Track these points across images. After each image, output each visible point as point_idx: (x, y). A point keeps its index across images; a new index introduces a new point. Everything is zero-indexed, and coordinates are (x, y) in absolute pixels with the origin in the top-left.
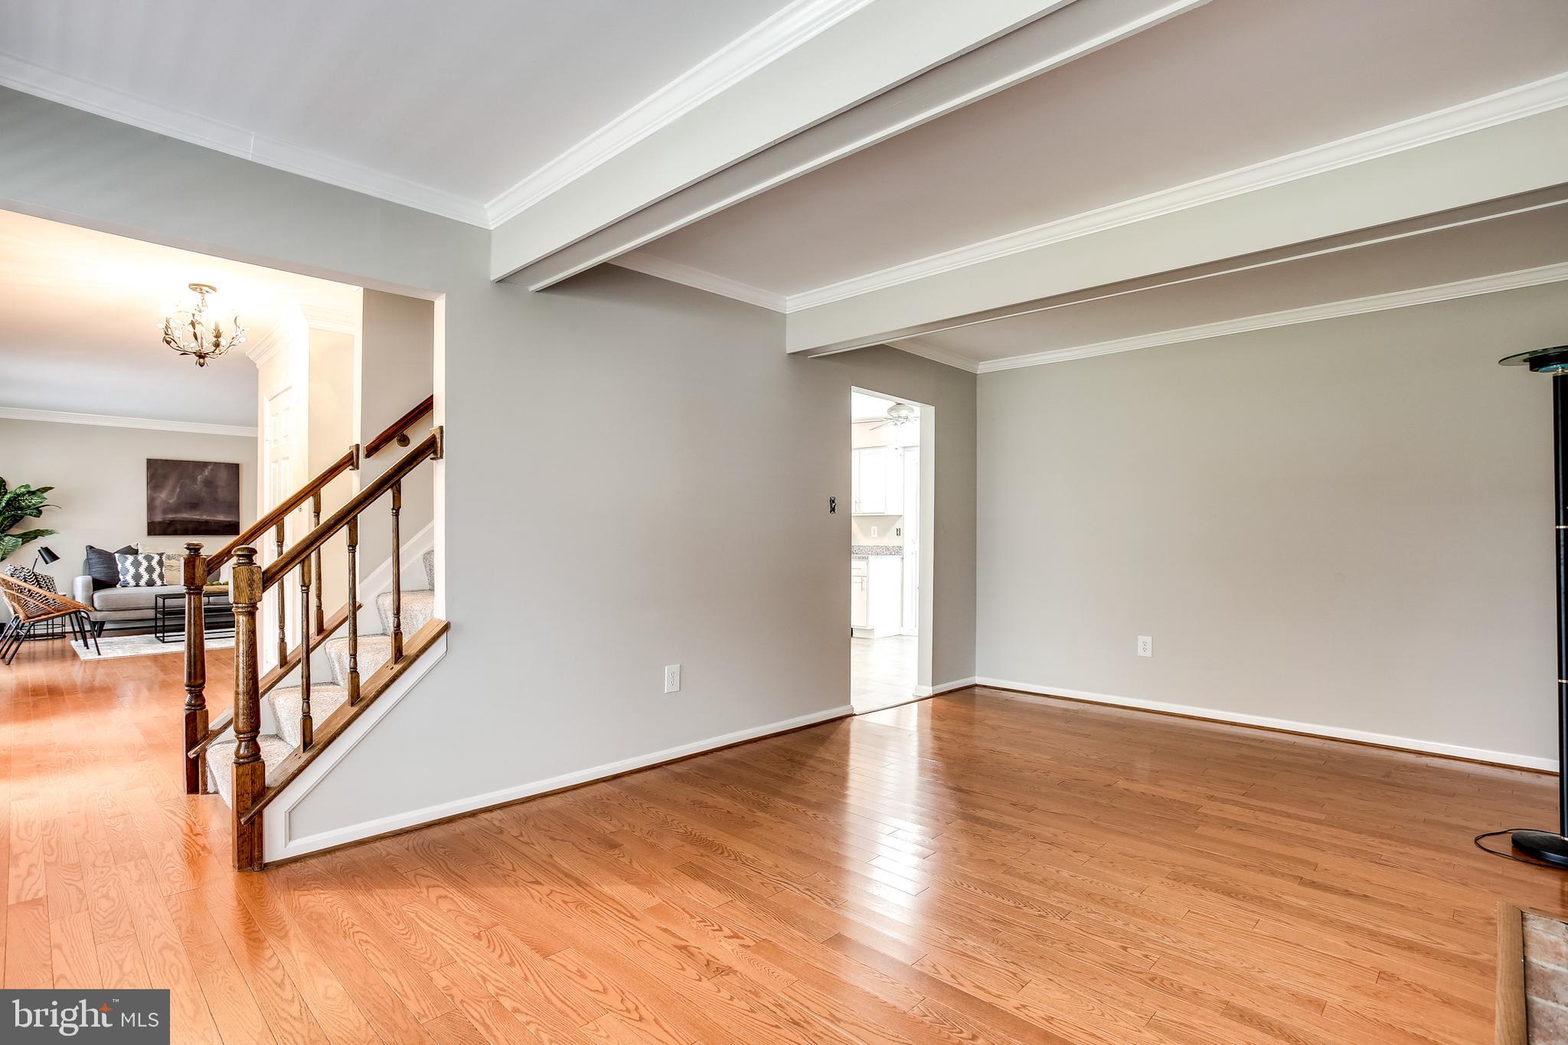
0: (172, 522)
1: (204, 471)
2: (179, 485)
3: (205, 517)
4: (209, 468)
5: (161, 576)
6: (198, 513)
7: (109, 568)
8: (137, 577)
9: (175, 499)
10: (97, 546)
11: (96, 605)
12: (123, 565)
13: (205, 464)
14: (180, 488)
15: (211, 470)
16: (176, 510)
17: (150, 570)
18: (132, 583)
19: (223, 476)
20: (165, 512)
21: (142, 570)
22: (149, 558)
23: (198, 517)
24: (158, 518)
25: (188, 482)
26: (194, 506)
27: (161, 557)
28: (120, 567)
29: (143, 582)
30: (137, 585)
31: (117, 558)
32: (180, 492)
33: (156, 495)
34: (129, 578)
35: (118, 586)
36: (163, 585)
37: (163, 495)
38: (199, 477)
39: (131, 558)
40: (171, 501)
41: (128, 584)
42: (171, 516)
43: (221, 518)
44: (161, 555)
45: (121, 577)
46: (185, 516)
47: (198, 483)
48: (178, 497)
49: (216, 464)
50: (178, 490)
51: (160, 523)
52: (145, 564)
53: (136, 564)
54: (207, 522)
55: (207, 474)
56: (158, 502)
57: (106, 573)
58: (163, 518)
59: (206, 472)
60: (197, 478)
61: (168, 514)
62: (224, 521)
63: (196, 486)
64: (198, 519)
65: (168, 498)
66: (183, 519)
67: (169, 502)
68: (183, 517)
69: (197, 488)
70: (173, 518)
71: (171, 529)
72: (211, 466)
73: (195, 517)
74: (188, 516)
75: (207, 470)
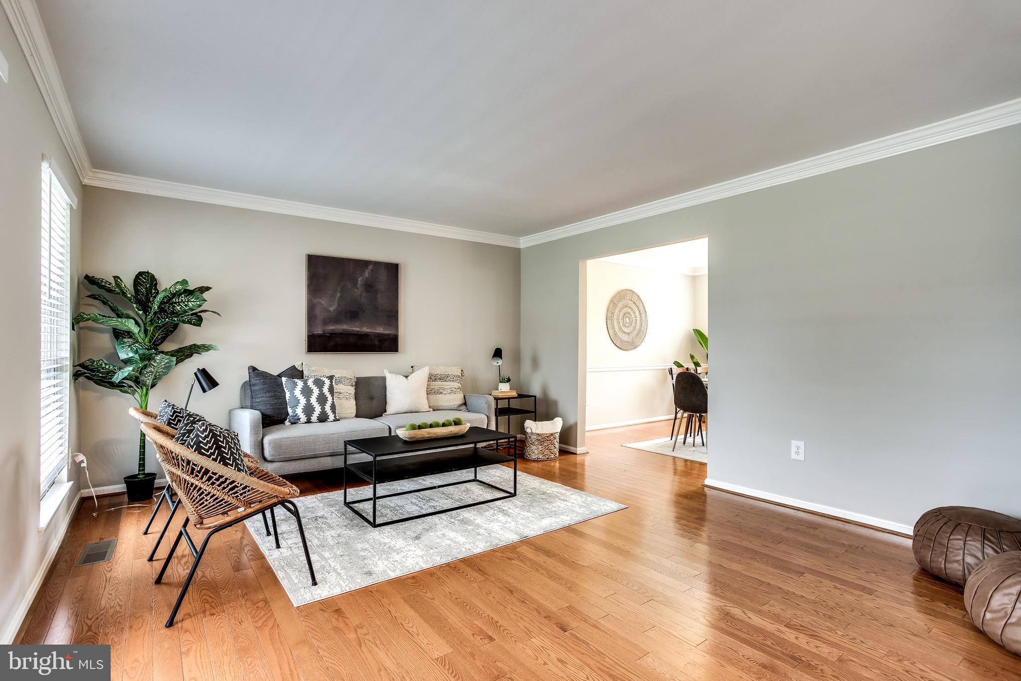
0: (333, 335)
1: (364, 271)
2: (339, 289)
3: (365, 330)
4: (370, 268)
5: (333, 407)
6: (357, 324)
7: (276, 397)
8: (309, 410)
9: (336, 306)
10: (261, 368)
11: (267, 454)
12: (292, 393)
13: (362, 264)
14: (341, 292)
15: (372, 270)
16: (336, 320)
17: (322, 400)
18: (303, 418)
19: (383, 276)
20: (326, 322)
21: (313, 400)
22: (319, 383)
23: (358, 329)
24: (319, 331)
25: (349, 285)
26: (353, 315)
27: (331, 382)
28: (288, 395)
29: (314, 418)
30: (309, 421)
31: (284, 383)
32: (340, 297)
33: (315, 301)
34: (299, 411)
35: (287, 423)
36: (336, 420)
37: (323, 302)
38: (360, 279)
39: (300, 384)
40: (332, 309)
41: (299, 419)
42: (331, 328)
43: (379, 330)
44: (331, 378)
45: (290, 410)
46: (344, 327)
47: (359, 286)
48: (339, 305)
49: (377, 264)
50: (339, 295)
51: (320, 336)
52: (316, 391)
53: (307, 392)
54: (366, 335)
55: (367, 275)
56: (318, 311)
57: (272, 405)
58: (323, 331)
59: (367, 273)
60: (357, 280)
61: (328, 325)
62: (383, 334)
63: (356, 291)
64: (358, 331)
65: (329, 304)
66: (343, 332)
67: (330, 311)
68: (343, 330)
69: (357, 293)
70: (333, 330)
71: (331, 344)
72: (372, 266)
73: (354, 329)
74: (348, 328)
75: (367, 271)
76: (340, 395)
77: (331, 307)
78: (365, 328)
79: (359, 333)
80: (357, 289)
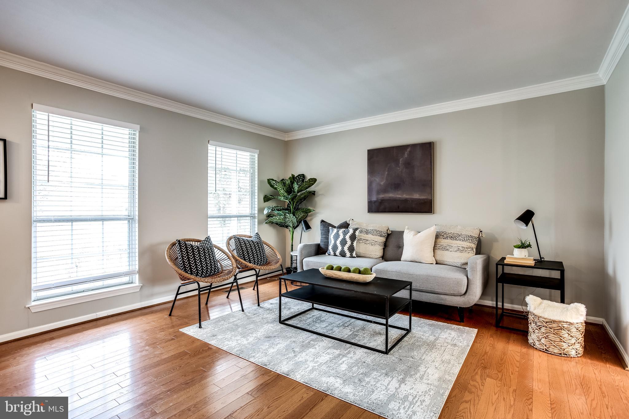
0: (382, 201)
1: (404, 154)
2: (387, 169)
3: (405, 196)
4: (408, 150)
6: (399, 193)
9: (385, 181)
13: (401, 149)
14: (388, 171)
15: (410, 152)
16: (385, 191)
19: (419, 153)
20: (378, 192)
23: (400, 196)
24: (374, 199)
25: (393, 165)
26: (397, 186)
31: (330, 230)
32: (388, 174)
33: (372, 179)
35: (327, 254)
37: (377, 179)
38: (401, 160)
40: (382, 183)
42: (382, 196)
43: (416, 196)
46: (391, 195)
47: (400, 165)
48: (387, 180)
49: (414, 146)
50: (386, 173)
51: (375, 202)
54: (406, 200)
55: (406, 156)
56: (374, 185)
58: (377, 198)
59: (406, 154)
60: (399, 160)
61: (380, 194)
62: (420, 199)
63: (398, 169)
64: (400, 198)
65: (380, 181)
66: (390, 199)
67: (381, 185)
68: (390, 197)
69: (399, 170)
70: (383, 197)
71: (382, 207)
72: (410, 148)
73: (397, 196)
74: (393, 196)
75: (406, 152)
76: (367, 241)
77: (382, 182)
78: (405, 195)
79: (401, 199)
80: (399, 167)
